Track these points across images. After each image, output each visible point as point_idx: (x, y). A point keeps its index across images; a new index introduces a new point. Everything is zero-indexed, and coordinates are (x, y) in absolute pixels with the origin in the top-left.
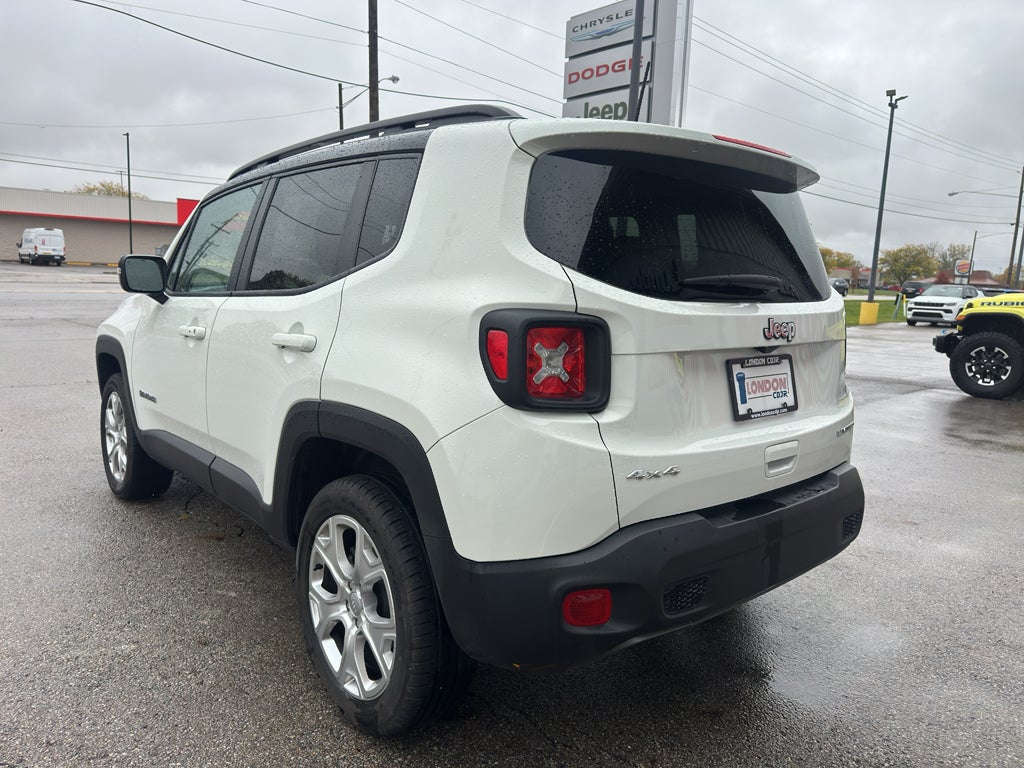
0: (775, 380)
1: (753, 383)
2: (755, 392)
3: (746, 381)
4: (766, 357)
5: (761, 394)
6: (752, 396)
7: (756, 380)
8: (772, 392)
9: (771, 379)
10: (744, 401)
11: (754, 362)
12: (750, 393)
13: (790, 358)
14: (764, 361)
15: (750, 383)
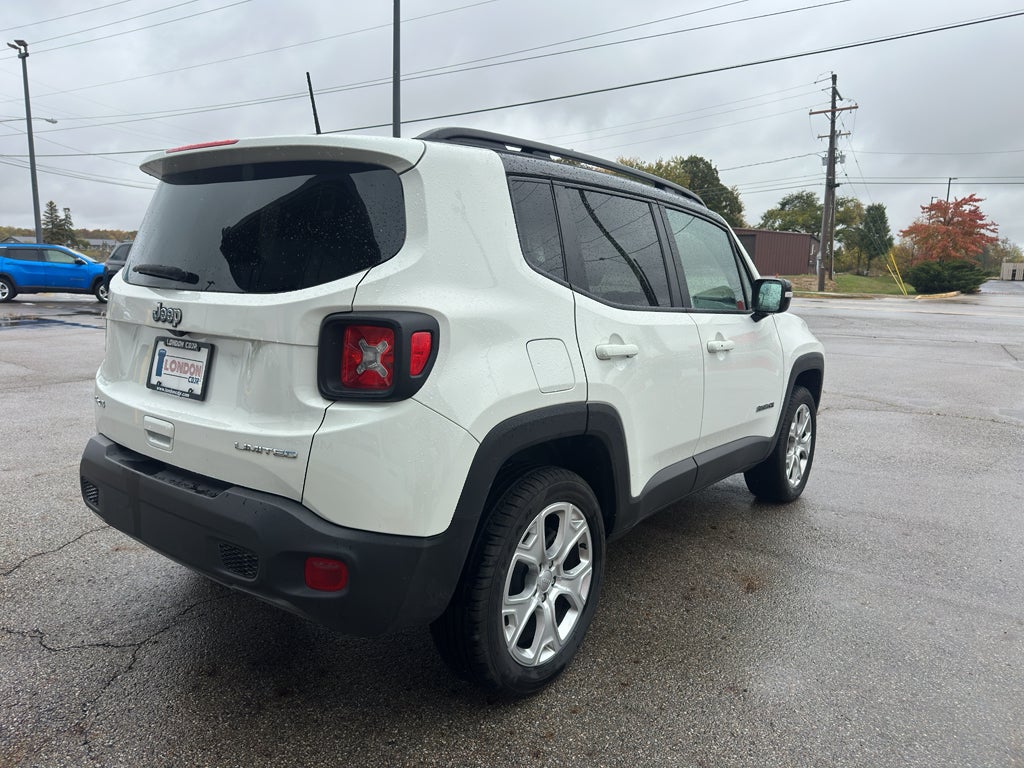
0: (192, 365)
1: (173, 362)
2: (173, 370)
3: (166, 358)
4: (185, 341)
5: (177, 374)
6: (169, 372)
7: (177, 360)
8: (188, 375)
9: (190, 363)
10: (159, 373)
11: (174, 343)
12: (167, 369)
13: (212, 350)
14: (182, 344)
15: (170, 360)
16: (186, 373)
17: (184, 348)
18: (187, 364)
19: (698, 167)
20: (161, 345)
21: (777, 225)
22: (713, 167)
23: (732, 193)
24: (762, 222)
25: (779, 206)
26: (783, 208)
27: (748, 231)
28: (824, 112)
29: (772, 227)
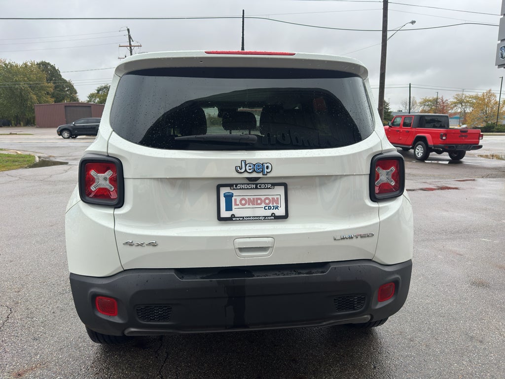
4: (256, 184)
5: (251, 206)
8: (263, 205)
11: (243, 186)
13: (285, 185)
14: (254, 186)
15: (238, 199)
16: (260, 204)
17: (256, 188)
18: (260, 199)
19: (47, 67)
20: (223, 191)
21: (96, 101)
22: (57, 69)
23: (69, 82)
24: (88, 99)
25: (96, 92)
26: (98, 93)
27: (80, 103)
28: (126, 46)
29: (94, 102)
